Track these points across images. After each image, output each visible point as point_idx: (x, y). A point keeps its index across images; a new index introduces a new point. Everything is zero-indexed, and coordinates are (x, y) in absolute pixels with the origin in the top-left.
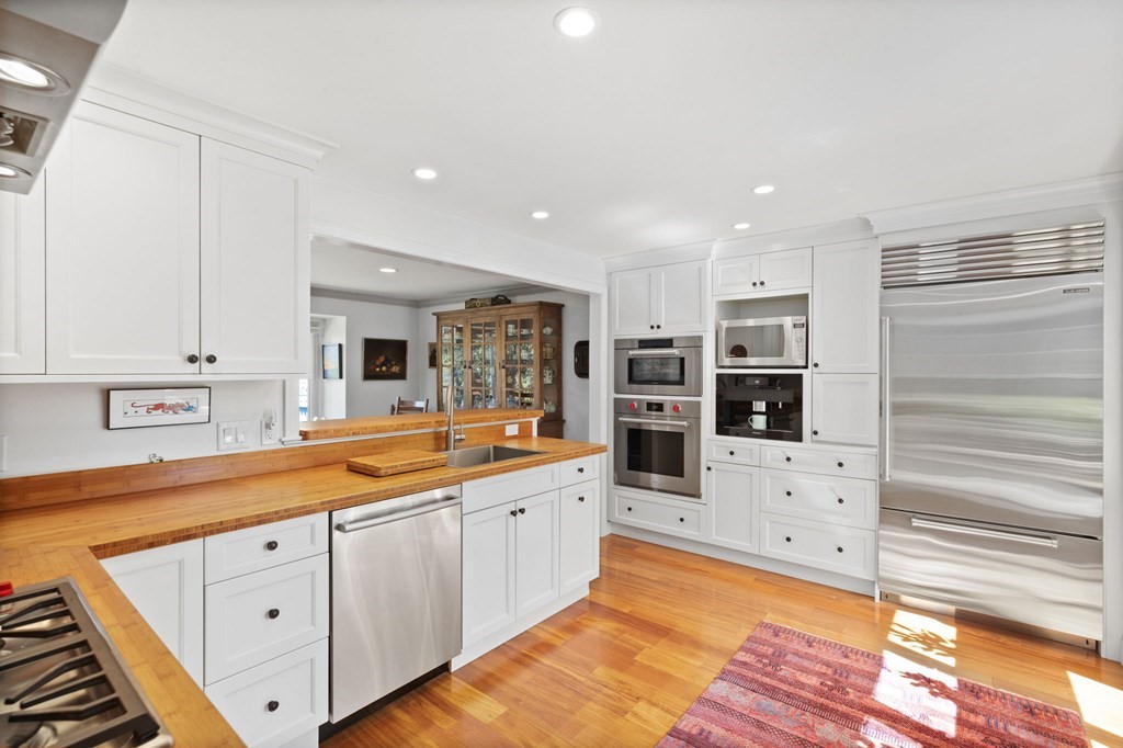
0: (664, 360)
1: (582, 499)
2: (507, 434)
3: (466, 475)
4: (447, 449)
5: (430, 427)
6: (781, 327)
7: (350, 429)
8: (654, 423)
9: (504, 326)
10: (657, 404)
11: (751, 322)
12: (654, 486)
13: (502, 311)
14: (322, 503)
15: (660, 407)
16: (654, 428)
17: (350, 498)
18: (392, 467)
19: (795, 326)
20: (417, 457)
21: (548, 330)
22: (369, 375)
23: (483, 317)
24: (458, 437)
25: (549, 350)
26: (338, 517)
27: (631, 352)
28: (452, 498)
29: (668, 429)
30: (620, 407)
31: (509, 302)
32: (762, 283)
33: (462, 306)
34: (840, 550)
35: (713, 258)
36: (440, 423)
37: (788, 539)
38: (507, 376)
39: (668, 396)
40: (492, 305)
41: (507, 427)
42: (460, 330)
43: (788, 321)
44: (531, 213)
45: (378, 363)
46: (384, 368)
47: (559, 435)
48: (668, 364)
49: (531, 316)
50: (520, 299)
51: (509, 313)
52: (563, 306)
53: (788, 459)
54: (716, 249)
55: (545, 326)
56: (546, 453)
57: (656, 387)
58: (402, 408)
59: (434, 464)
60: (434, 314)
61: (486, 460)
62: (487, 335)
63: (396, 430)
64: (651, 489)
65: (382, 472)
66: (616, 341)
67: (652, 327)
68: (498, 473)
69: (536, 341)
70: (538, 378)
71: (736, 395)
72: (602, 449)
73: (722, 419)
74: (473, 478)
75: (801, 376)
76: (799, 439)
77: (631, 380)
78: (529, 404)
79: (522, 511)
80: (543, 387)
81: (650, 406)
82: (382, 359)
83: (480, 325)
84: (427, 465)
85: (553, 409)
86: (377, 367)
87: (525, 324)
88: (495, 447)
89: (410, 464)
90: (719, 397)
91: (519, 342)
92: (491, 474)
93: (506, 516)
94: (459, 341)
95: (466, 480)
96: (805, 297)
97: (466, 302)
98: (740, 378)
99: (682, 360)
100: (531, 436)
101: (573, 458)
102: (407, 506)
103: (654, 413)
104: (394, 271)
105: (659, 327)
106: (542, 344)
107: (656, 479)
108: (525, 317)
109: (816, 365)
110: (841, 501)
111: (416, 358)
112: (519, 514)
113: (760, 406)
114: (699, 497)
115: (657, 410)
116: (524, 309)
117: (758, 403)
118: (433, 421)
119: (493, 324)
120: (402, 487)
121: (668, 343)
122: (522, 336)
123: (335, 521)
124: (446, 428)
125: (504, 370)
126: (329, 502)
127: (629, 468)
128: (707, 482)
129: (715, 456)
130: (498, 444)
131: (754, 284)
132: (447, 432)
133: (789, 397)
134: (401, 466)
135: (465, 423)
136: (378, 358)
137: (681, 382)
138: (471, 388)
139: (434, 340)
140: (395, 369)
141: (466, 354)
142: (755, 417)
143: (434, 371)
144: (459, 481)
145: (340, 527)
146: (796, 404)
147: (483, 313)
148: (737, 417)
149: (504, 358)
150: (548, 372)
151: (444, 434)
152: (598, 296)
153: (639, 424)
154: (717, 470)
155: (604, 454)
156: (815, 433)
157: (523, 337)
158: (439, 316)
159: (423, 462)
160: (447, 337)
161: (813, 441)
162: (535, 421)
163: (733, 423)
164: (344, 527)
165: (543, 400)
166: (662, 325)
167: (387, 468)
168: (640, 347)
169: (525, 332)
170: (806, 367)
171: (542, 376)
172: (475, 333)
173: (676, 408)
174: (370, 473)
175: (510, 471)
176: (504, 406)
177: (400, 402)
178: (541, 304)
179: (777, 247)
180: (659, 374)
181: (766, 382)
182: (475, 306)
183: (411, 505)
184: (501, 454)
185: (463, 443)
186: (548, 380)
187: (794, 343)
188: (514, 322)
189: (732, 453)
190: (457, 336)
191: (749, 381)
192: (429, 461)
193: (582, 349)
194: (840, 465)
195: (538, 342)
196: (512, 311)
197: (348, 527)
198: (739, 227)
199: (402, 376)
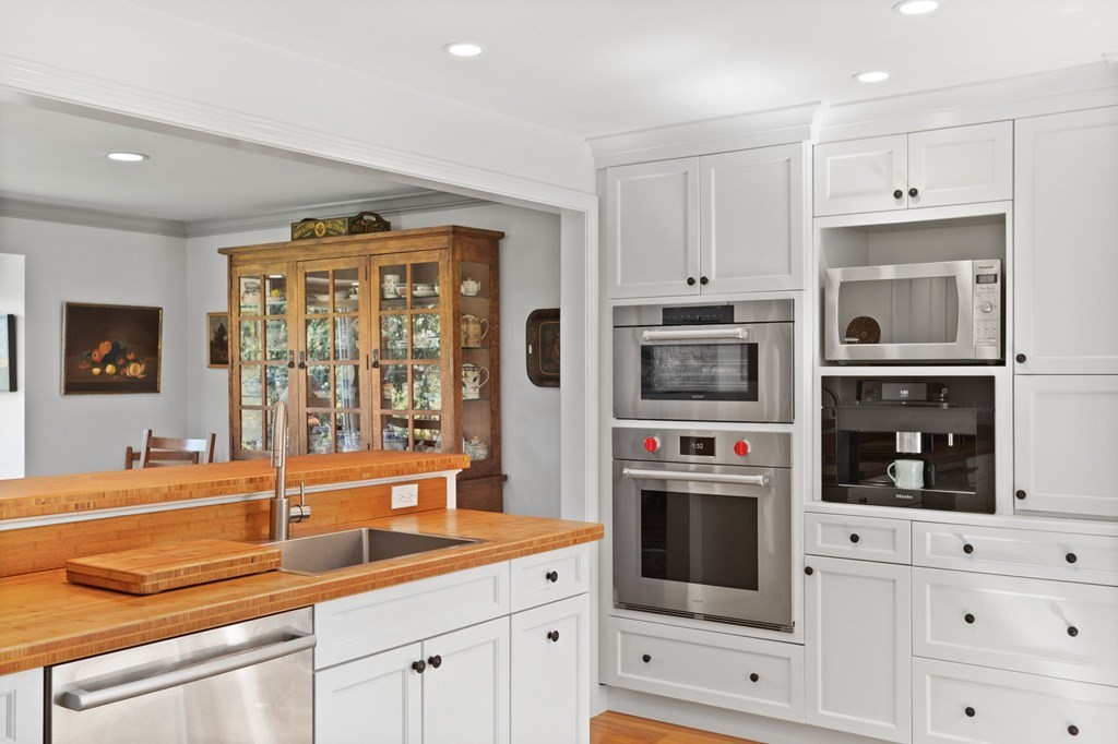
0: (709, 349)
1: (554, 636)
2: (395, 505)
3: (323, 587)
4: (272, 537)
5: (235, 492)
6: (950, 282)
7: (70, 498)
8: (691, 478)
9: (375, 278)
10: (699, 440)
11: (888, 272)
12: (694, 608)
13: (372, 246)
14: (32, 650)
15: (707, 446)
16: (693, 489)
17: (90, 638)
18: (168, 575)
19: (978, 279)
20: (218, 554)
21: (471, 287)
22: (76, 384)
23: (331, 258)
24: (295, 511)
25: (473, 329)
26: (62, 678)
27: (647, 333)
28: (293, 637)
29: (717, 491)
30: (625, 448)
31: (386, 227)
32: (913, 193)
33: (284, 235)
34: (1073, 730)
35: (815, 140)
36: (256, 484)
37: (970, 712)
38: (383, 383)
39: (720, 423)
40: (351, 232)
41: (395, 490)
42: (279, 285)
43: (965, 270)
44: (446, 47)
45: (96, 356)
46: (110, 369)
47: (496, 505)
48: (715, 357)
49: (434, 257)
50: (408, 221)
51: (387, 249)
52: (502, 235)
53: (968, 549)
54: (821, 122)
55: (464, 278)
56: (481, 541)
57: (696, 406)
58: (157, 452)
59: (255, 567)
60: (221, 251)
61: (354, 559)
62: (338, 296)
63: (166, 498)
64: (691, 616)
65: (148, 585)
66: (616, 309)
67: (691, 282)
68: (386, 584)
69: (446, 309)
70: (451, 390)
71: (859, 420)
72: (592, 534)
73: (835, 470)
74: (338, 595)
75: (991, 380)
76: (989, 507)
77: (649, 389)
78: (430, 443)
79: (435, 661)
80: (460, 405)
81: (687, 444)
82: (105, 348)
83: (324, 274)
84: (238, 569)
85: (481, 453)
86: (95, 364)
87: (422, 273)
88: (371, 532)
89: (205, 568)
90: (827, 424)
91: (409, 311)
92: (374, 587)
93: (403, 671)
94: (277, 310)
95: (324, 599)
96: (1001, 219)
97: (294, 227)
98: (865, 386)
99: (752, 351)
100: (443, 508)
101: (536, 551)
102: (168, 663)
103: (692, 458)
104: (139, 158)
105: (704, 281)
106: (458, 317)
107: (698, 594)
108: (423, 258)
109: (1021, 358)
110: (1072, 631)
111: (183, 345)
112: (429, 669)
113: (911, 442)
114: (786, 627)
115: (699, 452)
116: (420, 242)
117: (907, 435)
118: (243, 478)
119: (352, 274)
120: (193, 615)
121: (722, 314)
122: (413, 297)
123: (58, 687)
124: (269, 494)
125: (376, 372)
126: (47, 647)
127: (643, 575)
128: (806, 598)
129: (820, 544)
130: (378, 526)
131: (898, 194)
132: (273, 502)
133: (967, 422)
134: (187, 571)
135: (307, 484)
136: (97, 347)
137: (751, 395)
138: (304, 410)
139: (223, 307)
140: (135, 370)
141: (292, 336)
142: (899, 463)
143: (222, 374)
144: (308, 601)
145: (66, 700)
146: (983, 439)
147: (326, 250)
148: (863, 466)
149: (376, 345)
150: (471, 375)
151: (267, 507)
152: (579, 216)
153: (664, 481)
154: (823, 573)
155: (594, 544)
156: (1021, 495)
157: (418, 301)
158: (232, 256)
159: (232, 563)
160: (251, 302)
161: (1016, 512)
162: (451, 477)
163: (856, 478)
164: (77, 699)
165: (461, 435)
166: (712, 277)
167: (158, 576)
168: (667, 323)
169: (421, 290)
170: (1001, 362)
171: (458, 384)
172: (312, 291)
173: (740, 448)
174: (122, 588)
175: (411, 579)
176: (377, 446)
177: (152, 441)
178: (457, 232)
179: (944, 118)
180: (697, 378)
181: (922, 394)
182: (313, 236)
183: (177, 660)
184: (384, 545)
185: (304, 524)
186: (471, 392)
187: (977, 314)
188: (399, 270)
189: (855, 538)
190: (273, 299)
191: (887, 393)
192: (244, 561)
193: (544, 325)
194: (1071, 558)
195: (449, 312)
196: (394, 245)
197: (85, 699)
198: (866, 78)
199: (149, 384)
